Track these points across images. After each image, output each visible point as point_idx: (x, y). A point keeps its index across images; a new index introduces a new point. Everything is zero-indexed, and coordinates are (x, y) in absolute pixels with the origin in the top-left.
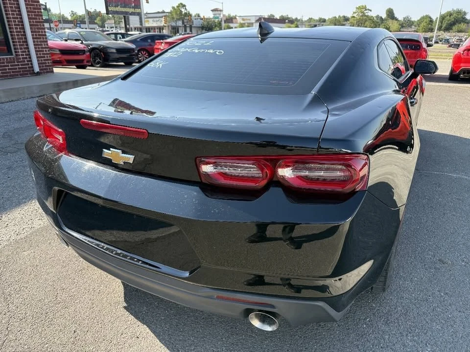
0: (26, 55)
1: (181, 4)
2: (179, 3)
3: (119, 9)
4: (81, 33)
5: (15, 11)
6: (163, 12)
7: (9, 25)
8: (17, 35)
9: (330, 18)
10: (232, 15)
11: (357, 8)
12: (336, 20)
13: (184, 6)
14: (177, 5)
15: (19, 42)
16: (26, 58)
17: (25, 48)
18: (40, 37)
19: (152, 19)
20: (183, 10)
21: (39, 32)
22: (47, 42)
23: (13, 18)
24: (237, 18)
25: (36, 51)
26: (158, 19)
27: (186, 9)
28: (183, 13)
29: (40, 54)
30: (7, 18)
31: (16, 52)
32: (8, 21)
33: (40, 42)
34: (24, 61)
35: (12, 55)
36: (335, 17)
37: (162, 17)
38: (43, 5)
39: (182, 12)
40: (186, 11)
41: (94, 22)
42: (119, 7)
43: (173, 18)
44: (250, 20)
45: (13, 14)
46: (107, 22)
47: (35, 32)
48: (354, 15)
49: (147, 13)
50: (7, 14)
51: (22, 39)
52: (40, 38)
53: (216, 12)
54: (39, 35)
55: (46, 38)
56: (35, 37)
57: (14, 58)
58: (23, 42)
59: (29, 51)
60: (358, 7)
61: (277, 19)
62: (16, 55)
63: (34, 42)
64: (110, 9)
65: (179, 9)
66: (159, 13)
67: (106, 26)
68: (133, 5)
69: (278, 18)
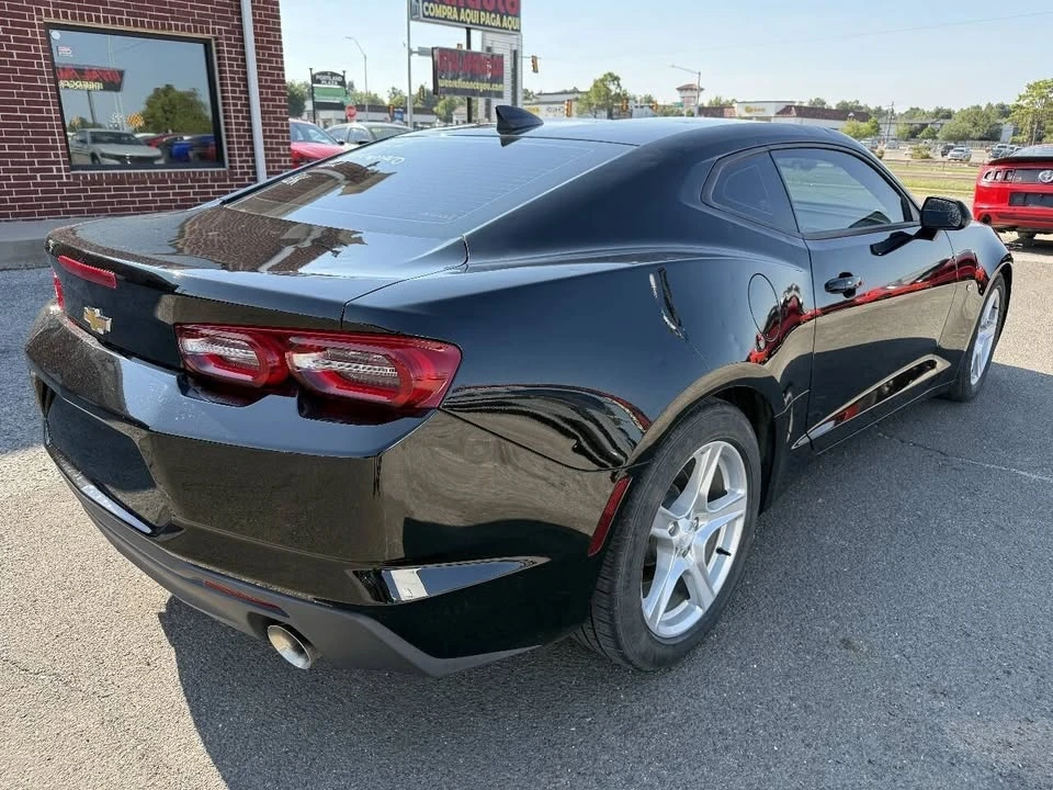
0: (249, 167)
1: (610, 74)
2: (606, 72)
3: (460, 84)
4: (373, 130)
5: (239, 86)
6: (575, 91)
7: (225, 111)
8: (237, 130)
9: (965, 108)
10: (723, 101)
11: (1029, 87)
12: (977, 114)
13: (617, 79)
14: (602, 77)
15: (239, 143)
16: (248, 173)
17: (247, 155)
18: (277, 134)
19: (547, 106)
20: (613, 87)
21: (277, 125)
22: (289, 144)
23: (233, 98)
24: (735, 105)
25: (267, 161)
26: (557, 106)
27: (619, 85)
28: (613, 93)
29: (274, 167)
30: (223, 98)
31: (230, 161)
32: (224, 104)
33: (277, 143)
34: (244, 180)
35: (224, 167)
36: (978, 107)
37: (563, 102)
38: (339, 75)
39: (611, 91)
40: (618, 91)
41: (431, 110)
42: (460, 80)
43: (590, 105)
44: (763, 110)
45: (234, 92)
46: (456, 111)
47: (270, 125)
48: (1021, 102)
49: (540, 94)
50: (223, 91)
51: (244, 137)
52: (277, 137)
53: (688, 93)
54: (276, 131)
55: (288, 138)
56: (268, 134)
57: (224, 172)
58: (246, 143)
59: (254, 161)
60: (1032, 83)
61: (829, 110)
62: (231, 167)
63: (265, 143)
64: (441, 83)
65: (605, 86)
66: (565, 92)
67: (455, 118)
68: (489, 75)
69: (834, 108)
